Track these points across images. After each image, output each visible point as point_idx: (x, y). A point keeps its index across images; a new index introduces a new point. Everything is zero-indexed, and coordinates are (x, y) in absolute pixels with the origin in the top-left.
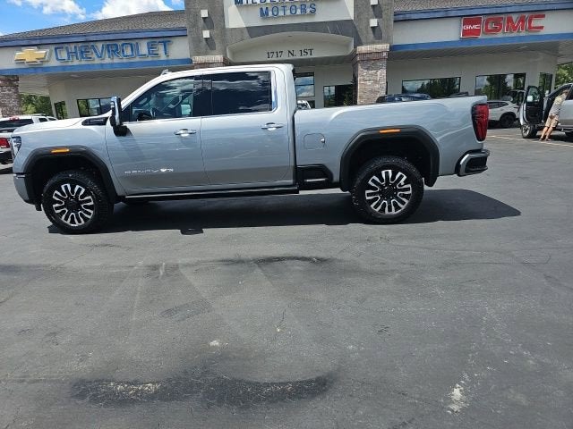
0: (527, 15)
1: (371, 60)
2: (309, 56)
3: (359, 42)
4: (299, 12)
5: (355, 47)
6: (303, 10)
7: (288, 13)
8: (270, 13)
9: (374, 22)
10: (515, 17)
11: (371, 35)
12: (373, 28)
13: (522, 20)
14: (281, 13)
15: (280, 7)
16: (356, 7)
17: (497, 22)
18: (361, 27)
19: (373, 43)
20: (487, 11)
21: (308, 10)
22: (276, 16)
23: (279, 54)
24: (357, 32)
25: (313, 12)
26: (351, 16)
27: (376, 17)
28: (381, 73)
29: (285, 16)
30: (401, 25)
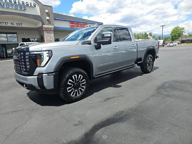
0: (84, 23)
1: (48, 30)
2: (20, 26)
3: (43, 24)
4: (19, 8)
5: (42, 25)
6: (21, 8)
7: (14, 8)
8: (5, 6)
9: (48, 18)
10: (81, 23)
11: (47, 22)
12: (48, 20)
13: (83, 24)
14: (10, 7)
15: (10, 5)
16: (41, 11)
17: (78, 24)
18: (43, 19)
19: (48, 25)
20: (75, 21)
21: (23, 9)
22: (8, 8)
23: (6, 24)
24: (42, 20)
25: (25, 10)
26: (39, 14)
27: (48, 16)
28: (52, 35)
29: (12, 9)
30: (56, 21)
